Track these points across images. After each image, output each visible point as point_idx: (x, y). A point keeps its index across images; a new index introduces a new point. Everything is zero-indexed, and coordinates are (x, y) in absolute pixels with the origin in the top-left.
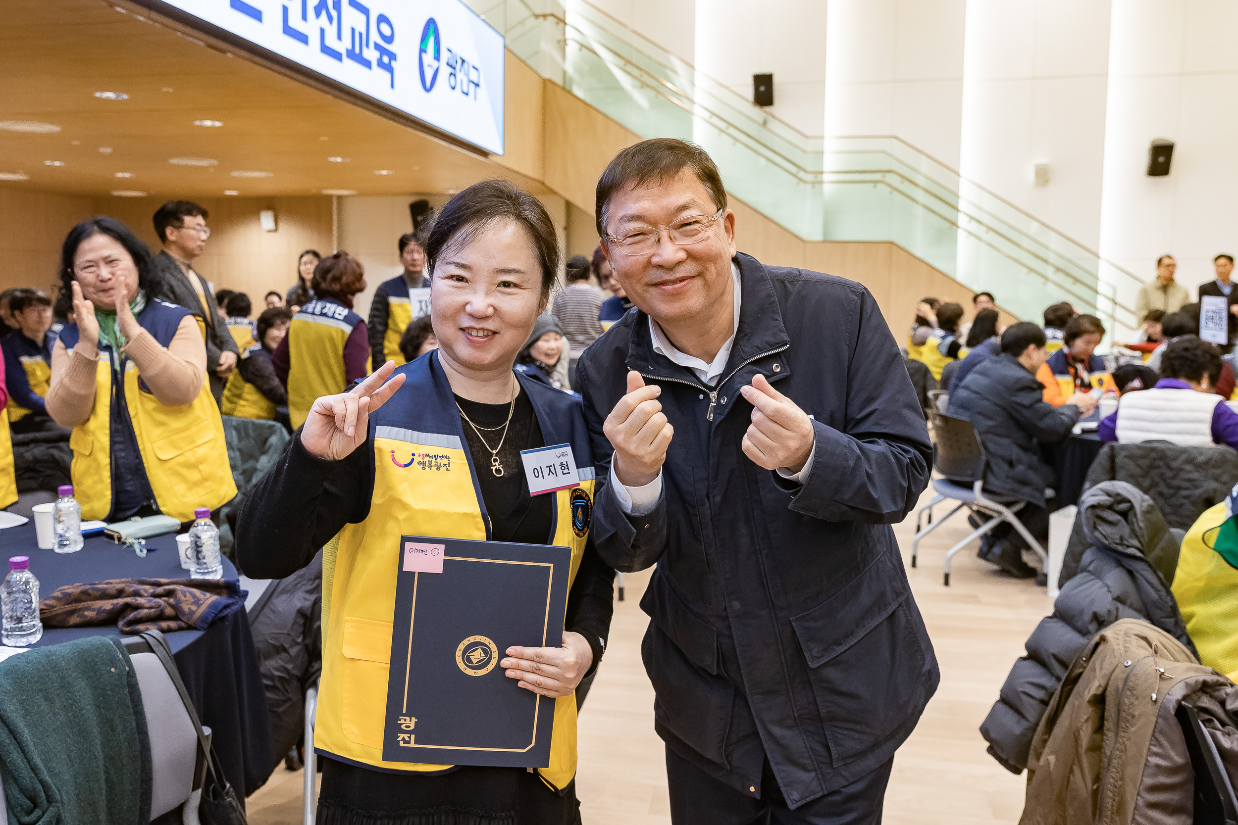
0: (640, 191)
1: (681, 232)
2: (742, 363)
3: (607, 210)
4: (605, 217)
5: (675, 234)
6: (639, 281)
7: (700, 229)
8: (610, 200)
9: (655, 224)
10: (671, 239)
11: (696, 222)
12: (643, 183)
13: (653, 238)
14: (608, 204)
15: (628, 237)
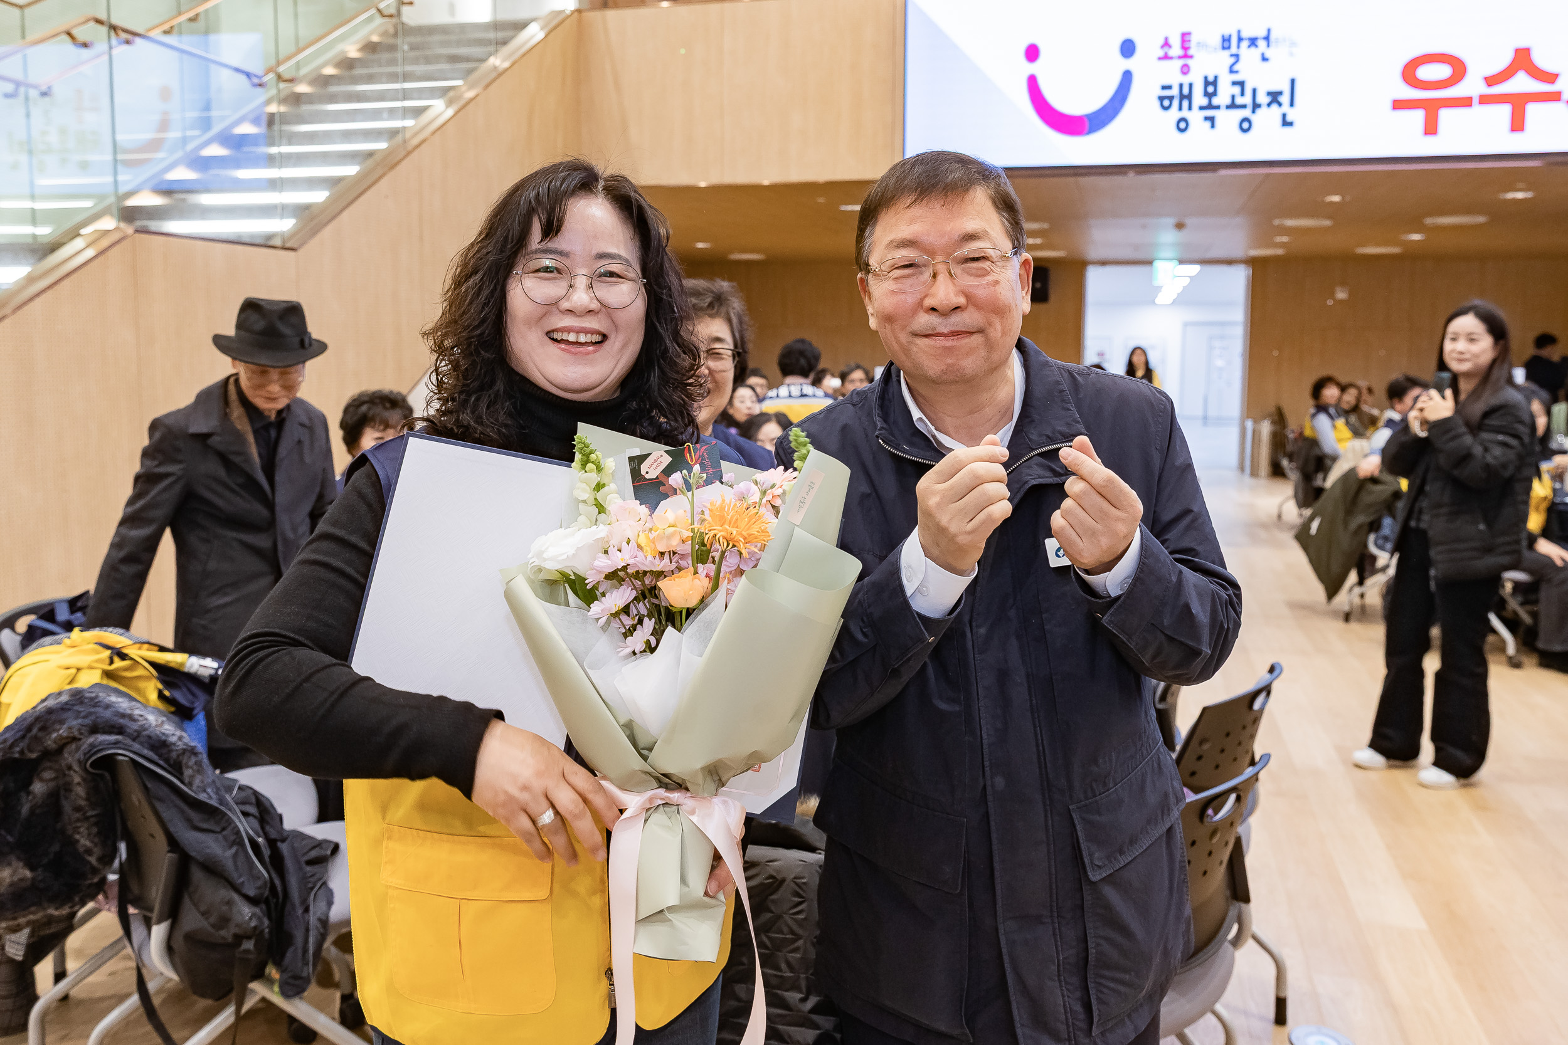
0: (917, 211)
1: (964, 270)
2: (1028, 453)
3: (871, 234)
4: (868, 242)
5: (957, 270)
6: (903, 328)
7: (989, 269)
8: (876, 221)
9: (931, 252)
10: (951, 275)
11: (985, 258)
12: (922, 199)
13: (927, 274)
14: (874, 225)
15: (896, 268)
